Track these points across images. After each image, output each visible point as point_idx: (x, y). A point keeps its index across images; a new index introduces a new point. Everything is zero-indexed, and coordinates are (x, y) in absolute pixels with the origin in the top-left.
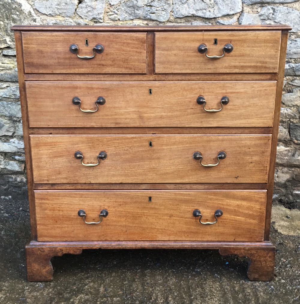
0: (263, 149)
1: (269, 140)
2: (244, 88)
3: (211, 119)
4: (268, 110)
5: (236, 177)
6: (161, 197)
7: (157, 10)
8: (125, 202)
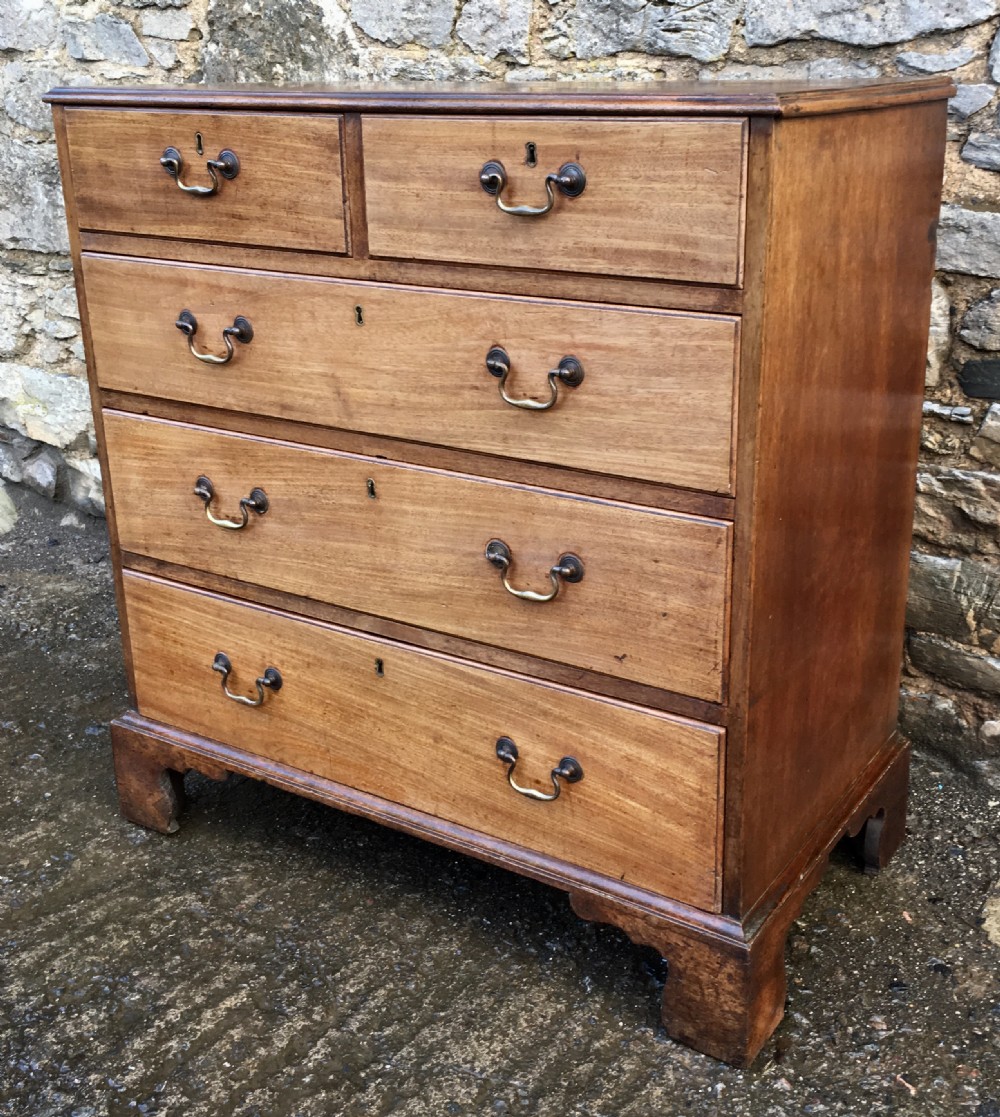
0: (701, 573)
1: (719, 541)
2: (629, 335)
3: (533, 434)
4: (713, 428)
5: (616, 657)
6: (407, 669)
7: (685, 19)
8: (318, 660)
